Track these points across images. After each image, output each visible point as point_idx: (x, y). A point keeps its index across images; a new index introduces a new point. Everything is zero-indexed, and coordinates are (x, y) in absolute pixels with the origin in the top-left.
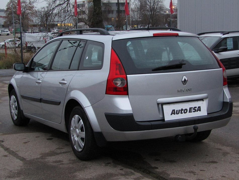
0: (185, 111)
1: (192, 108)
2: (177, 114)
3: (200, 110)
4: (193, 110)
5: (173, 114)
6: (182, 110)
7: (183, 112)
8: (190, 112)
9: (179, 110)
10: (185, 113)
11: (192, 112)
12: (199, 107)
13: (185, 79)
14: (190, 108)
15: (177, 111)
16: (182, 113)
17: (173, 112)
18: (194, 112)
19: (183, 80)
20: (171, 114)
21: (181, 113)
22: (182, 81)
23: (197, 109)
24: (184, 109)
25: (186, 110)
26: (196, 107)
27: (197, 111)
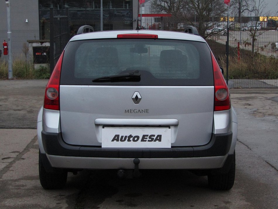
0: (136, 139)
1: (147, 136)
2: (121, 140)
3: (160, 140)
4: (148, 139)
5: (115, 141)
6: (131, 136)
7: (131, 139)
8: (142, 140)
9: (126, 137)
10: (134, 140)
11: (146, 141)
12: (160, 136)
13: (137, 96)
14: (144, 136)
15: (122, 137)
16: (131, 141)
17: (116, 138)
18: (149, 141)
19: (134, 97)
20: (113, 140)
21: (129, 140)
22: (133, 99)
23: (155, 138)
24: (134, 135)
25: (138, 137)
26: (154, 136)
27: (155, 141)
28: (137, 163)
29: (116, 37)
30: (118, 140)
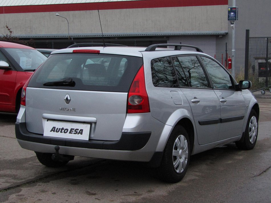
0: (66, 131)
1: (74, 129)
2: (57, 132)
3: (81, 134)
4: (74, 132)
5: (53, 131)
6: (63, 129)
7: (63, 131)
8: (70, 133)
9: (60, 129)
10: (65, 132)
11: (72, 133)
12: (82, 130)
14: (72, 129)
15: (57, 128)
16: (62, 132)
17: (53, 130)
18: (74, 133)
19: (65, 98)
20: (51, 131)
21: (61, 132)
22: (65, 99)
23: (78, 131)
24: (65, 128)
25: (67, 130)
26: (78, 130)
27: (78, 134)
28: (57, 149)
29: (72, 52)
30: (54, 131)
